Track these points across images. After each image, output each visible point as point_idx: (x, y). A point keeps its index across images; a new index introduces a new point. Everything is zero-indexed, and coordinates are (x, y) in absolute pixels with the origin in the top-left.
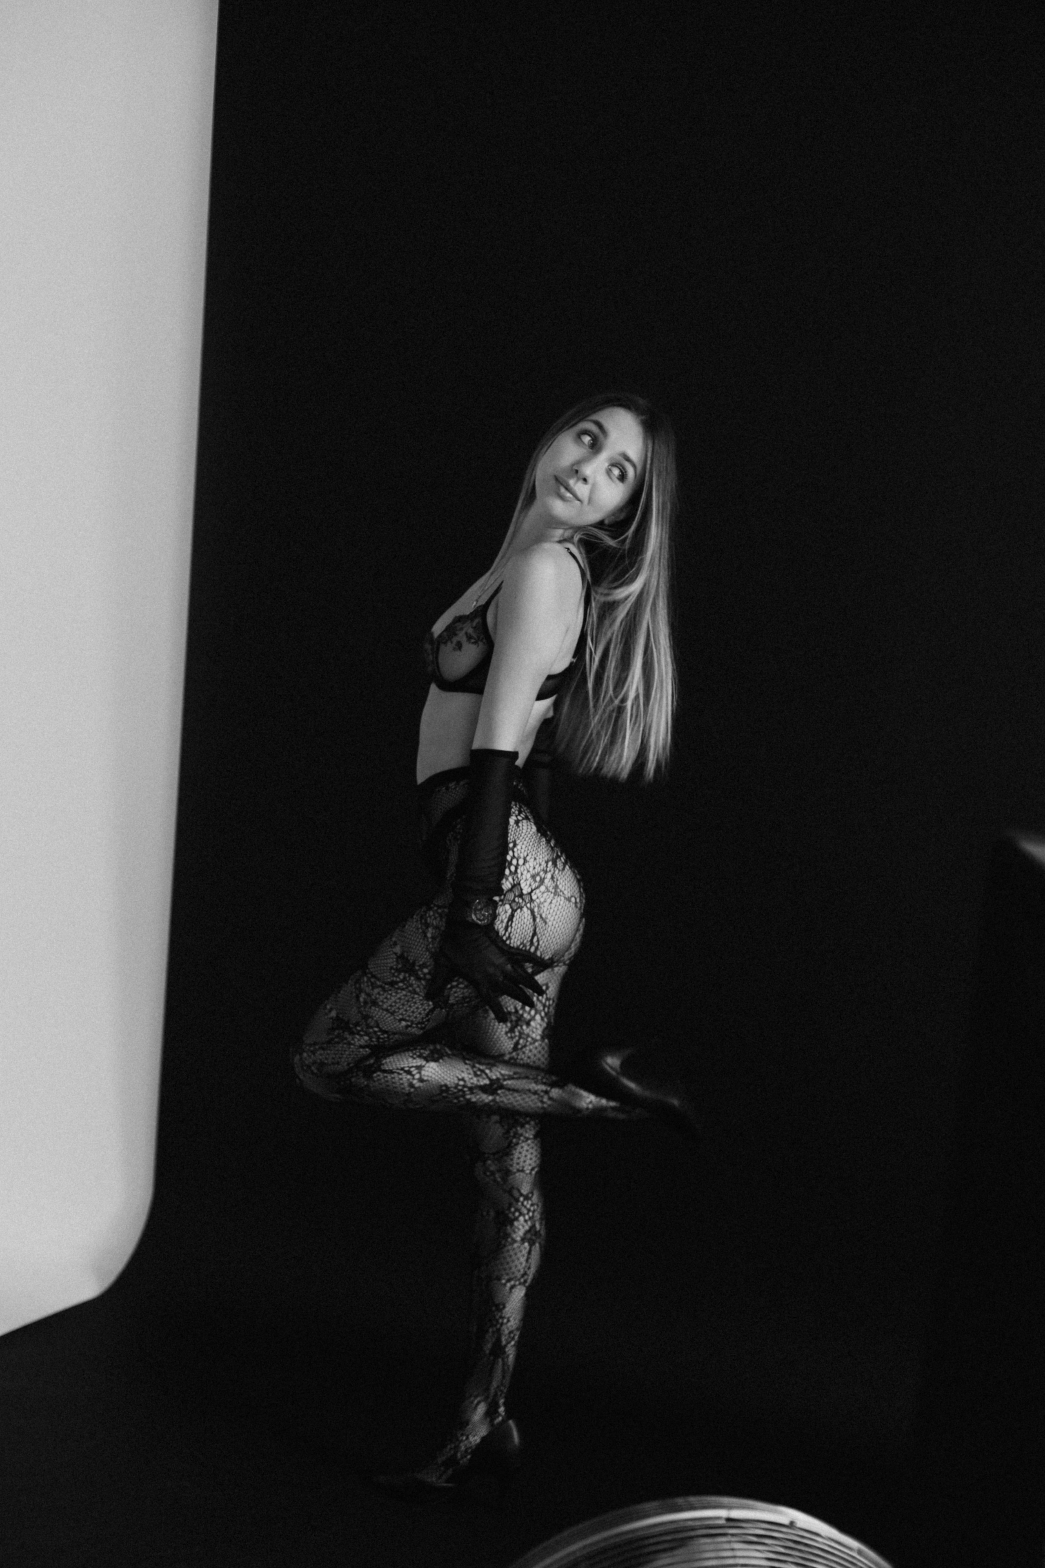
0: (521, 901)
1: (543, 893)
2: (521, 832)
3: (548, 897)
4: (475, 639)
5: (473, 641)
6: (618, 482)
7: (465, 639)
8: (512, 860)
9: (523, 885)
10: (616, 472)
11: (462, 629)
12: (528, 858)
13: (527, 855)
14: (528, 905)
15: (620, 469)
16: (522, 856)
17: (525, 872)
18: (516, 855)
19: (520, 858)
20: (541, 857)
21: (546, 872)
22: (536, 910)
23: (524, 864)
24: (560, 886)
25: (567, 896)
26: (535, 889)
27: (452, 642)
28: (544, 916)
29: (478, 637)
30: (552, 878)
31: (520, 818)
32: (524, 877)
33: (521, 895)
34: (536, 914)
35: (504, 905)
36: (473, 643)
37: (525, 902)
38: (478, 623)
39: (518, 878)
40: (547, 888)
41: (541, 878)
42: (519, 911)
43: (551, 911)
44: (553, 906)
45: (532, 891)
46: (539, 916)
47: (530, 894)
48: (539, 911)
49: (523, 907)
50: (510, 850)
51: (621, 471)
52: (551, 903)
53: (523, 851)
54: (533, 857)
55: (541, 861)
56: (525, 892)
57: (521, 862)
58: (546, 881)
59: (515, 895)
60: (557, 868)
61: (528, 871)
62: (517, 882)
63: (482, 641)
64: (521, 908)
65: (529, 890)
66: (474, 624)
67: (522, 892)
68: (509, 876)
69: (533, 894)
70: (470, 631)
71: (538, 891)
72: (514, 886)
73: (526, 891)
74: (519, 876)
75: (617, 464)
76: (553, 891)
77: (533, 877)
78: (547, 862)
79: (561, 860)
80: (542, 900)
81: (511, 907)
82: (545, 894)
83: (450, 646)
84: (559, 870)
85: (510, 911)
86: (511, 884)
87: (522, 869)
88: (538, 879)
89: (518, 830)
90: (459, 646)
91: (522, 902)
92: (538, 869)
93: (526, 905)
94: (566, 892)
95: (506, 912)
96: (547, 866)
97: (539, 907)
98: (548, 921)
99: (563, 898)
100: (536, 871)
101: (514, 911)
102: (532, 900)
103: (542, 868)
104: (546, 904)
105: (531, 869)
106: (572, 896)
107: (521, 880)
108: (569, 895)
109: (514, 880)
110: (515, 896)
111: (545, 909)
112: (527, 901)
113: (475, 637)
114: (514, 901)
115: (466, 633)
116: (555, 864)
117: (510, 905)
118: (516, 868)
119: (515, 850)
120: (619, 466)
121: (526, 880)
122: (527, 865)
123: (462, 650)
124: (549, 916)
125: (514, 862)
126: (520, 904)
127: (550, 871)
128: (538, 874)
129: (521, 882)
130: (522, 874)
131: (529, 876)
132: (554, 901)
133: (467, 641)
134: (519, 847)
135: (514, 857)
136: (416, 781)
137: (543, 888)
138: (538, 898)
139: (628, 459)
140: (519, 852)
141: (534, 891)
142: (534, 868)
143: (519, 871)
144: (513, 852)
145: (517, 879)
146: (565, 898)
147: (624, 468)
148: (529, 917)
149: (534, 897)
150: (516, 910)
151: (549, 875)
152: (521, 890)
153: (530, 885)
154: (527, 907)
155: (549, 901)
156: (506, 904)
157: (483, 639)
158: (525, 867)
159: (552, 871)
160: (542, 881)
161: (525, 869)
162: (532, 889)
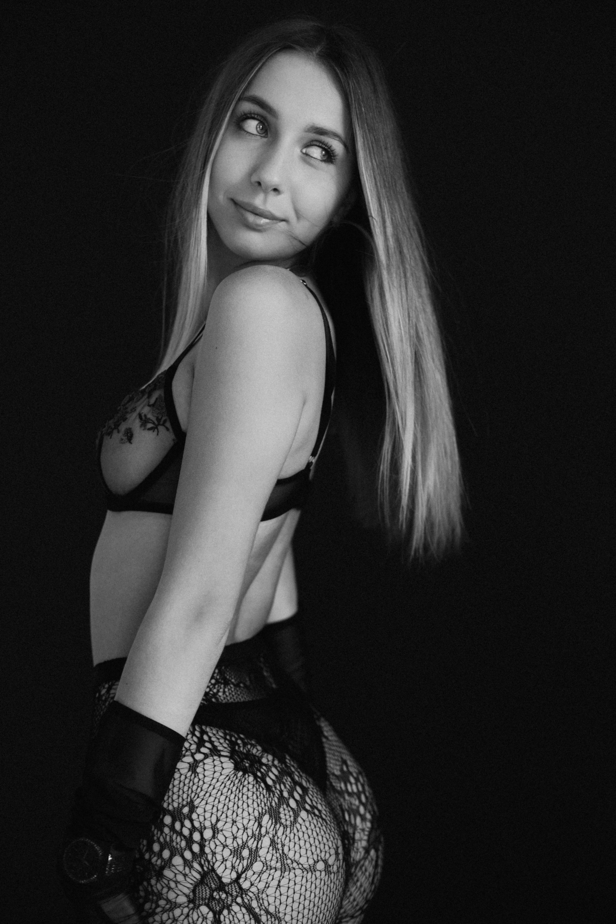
0: (224, 896)
1: (261, 873)
2: (201, 783)
3: (271, 877)
4: (154, 423)
5: (150, 425)
6: (323, 165)
7: (138, 423)
8: (191, 834)
9: (219, 871)
10: (316, 152)
11: (134, 410)
12: (220, 825)
13: (218, 820)
14: (239, 900)
15: (319, 146)
16: (208, 824)
17: (219, 849)
18: (197, 824)
19: (205, 828)
20: (245, 814)
21: (259, 838)
22: (254, 904)
23: (214, 837)
24: (291, 855)
25: (306, 866)
26: (242, 873)
27: (118, 432)
28: (272, 909)
29: (158, 420)
30: (273, 842)
31: (199, 757)
32: (219, 857)
33: (221, 887)
34: (257, 910)
35: (198, 907)
36: (149, 429)
37: (231, 895)
38: (160, 395)
39: (209, 862)
40: (265, 864)
41: (250, 850)
42: (225, 912)
43: (283, 898)
44: (283, 890)
45: (239, 877)
46: (263, 912)
47: (237, 880)
48: (260, 907)
49: (231, 905)
50: (185, 819)
51: (324, 149)
52: (279, 886)
53: (208, 815)
54: (229, 820)
55: (245, 822)
56: (226, 880)
57: (208, 834)
58: (262, 852)
59: (210, 888)
60: (281, 824)
61: (225, 846)
62: (208, 868)
63: (163, 425)
64: (228, 907)
65: (234, 875)
66: (152, 401)
67: (221, 882)
68: (192, 862)
69: (241, 880)
70: (146, 410)
71: (250, 873)
72: (204, 875)
73: (227, 877)
74: (210, 857)
75: (312, 141)
76: (279, 865)
77: (237, 853)
78: (259, 820)
79: (288, 805)
80: (261, 886)
81: (211, 909)
82: (265, 876)
83: (117, 436)
84: (285, 827)
85: (211, 915)
86: (199, 873)
87: (212, 846)
88: (245, 853)
89: (196, 780)
90: (129, 436)
91: (227, 897)
92: (242, 837)
93: (234, 900)
94: (303, 860)
95: (205, 918)
96: (260, 826)
97: (258, 899)
98: (281, 915)
99: (298, 872)
100: (240, 842)
101: (217, 914)
102: (242, 892)
103: (250, 833)
104: (270, 891)
105: (229, 841)
106: (316, 862)
107: (214, 864)
108: (311, 862)
109: (202, 866)
110: (212, 891)
111: (271, 900)
112: (235, 894)
113: (154, 419)
114: (212, 898)
115: (140, 415)
116: (276, 817)
117: (207, 905)
118: (202, 846)
119: (194, 816)
120: (314, 143)
121: (224, 860)
122: (220, 837)
123: (132, 441)
124: (282, 908)
125: (196, 836)
126: (223, 901)
127: (267, 833)
128: (244, 845)
129: (216, 866)
130: (214, 853)
131: (227, 853)
132: (284, 882)
133: (141, 426)
134: (200, 811)
135: (193, 829)
136: (92, 661)
137: (257, 866)
138: (252, 885)
139: (321, 132)
140: (201, 819)
141: (244, 875)
142: (235, 838)
143: (207, 850)
144: (192, 821)
145: (206, 863)
146: (303, 869)
147: (323, 143)
148: (247, 917)
149: (246, 885)
150: (220, 912)
151: (266, 841)
152: (220, 878)
153: (233, 867)
154: (238, 904)
155: (275, 883)
156: (200, 905)
157: (165, 421)
158: (216, 840)
159: (272, 832)
160: (254, 855)
161: (218, 843)
162: (237, 872)
